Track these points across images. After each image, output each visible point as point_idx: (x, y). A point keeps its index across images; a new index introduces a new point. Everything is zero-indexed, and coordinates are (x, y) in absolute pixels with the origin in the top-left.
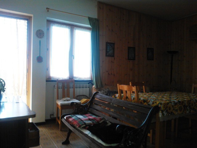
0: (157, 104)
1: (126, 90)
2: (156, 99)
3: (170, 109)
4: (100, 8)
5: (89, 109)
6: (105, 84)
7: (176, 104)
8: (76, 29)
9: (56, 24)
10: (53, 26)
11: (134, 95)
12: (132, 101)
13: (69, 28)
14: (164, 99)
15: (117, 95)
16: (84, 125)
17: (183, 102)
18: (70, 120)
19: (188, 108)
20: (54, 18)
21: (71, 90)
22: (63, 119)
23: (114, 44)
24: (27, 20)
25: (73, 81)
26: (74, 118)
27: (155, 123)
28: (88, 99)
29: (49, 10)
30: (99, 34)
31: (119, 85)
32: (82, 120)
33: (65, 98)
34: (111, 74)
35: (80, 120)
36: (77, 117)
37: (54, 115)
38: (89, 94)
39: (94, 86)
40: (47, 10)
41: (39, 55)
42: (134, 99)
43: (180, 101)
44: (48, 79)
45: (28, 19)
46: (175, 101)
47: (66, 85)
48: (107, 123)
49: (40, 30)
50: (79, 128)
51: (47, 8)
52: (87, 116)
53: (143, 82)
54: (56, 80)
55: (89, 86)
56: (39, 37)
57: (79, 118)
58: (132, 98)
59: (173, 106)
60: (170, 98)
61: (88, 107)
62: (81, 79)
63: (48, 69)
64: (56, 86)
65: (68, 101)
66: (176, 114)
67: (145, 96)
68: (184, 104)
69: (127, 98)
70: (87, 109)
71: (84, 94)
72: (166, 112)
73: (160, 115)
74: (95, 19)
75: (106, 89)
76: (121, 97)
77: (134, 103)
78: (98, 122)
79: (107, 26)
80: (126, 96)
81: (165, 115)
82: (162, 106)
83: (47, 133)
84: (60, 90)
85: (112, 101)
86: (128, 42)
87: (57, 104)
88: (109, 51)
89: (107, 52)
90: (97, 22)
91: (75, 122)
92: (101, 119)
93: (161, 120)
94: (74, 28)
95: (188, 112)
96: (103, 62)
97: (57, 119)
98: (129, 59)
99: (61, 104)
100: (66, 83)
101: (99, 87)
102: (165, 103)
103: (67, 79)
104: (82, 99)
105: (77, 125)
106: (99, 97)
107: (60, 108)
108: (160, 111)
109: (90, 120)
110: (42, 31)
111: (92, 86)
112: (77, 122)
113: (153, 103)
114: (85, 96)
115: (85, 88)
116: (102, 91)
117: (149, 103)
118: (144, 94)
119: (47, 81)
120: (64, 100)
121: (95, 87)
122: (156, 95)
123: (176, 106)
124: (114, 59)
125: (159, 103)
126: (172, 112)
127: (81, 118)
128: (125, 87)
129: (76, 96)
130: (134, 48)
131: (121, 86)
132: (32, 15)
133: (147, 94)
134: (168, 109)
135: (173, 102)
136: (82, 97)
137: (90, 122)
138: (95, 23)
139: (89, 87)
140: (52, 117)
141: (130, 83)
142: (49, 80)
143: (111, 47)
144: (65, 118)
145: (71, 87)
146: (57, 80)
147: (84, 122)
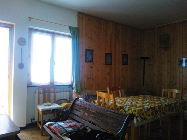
0: (132, 110)
1: (104, 97)
2: (131, 105)
3: (143, 114)
4: (80, 18)
5: (69, 114)
6: (85, 88)
7: (148, 110)
8: (57, 37)
9: (37, 32)
10: (34, 34)
11: (112, 101)
12: (109, 107)
13: (50, 36)
14: (138, 105)
15: (96, 101)
16: (65, 132)
17: (154, 108)
18: (52, 127)
19: (159, 113)
20: (36, 27)
21: (52, 95)
22: (44, 125)
23: (93, 51)
24: (9, 28)
25: (54, 86)
26: (55, 125)
27: (130, 127)
28: (68, 103)
29: (31, 19)
30: (79, 41)
31: (98, 92)
32: (63, 128)
33: (46, 102)
34: (90, 78)
35: (61, 128)
36: (58, 124)
37: (35, 120)
38: (70, 98)
39: (74, 90)
40: (29, 19)
41: (20, 62)
42: (111, 105)
43: (152, 107)
44: (29, 84)
45: (11, 27)
46: (148, 107)
47: (47, 90)
48: (87, 130)
49: (22, 38)
50: (60, 136)
51: (29, 18)
52: (68, 123)
53: (119, 87)
54: (37, 85)
55: (69, 90)
56: (20, 45)
57: (60, 125)
58: (110, 104)
59: (146, 112)
60: (143, 103)
61: (69, 113)
62: (62, 84)
63: (29, 75)
64: (37, 91)
65: (48, 106)
66: (149, 119)
67: (121, 102)
68: (155, 109)
69: (105, 104)
70: (68, 115)
71: (64, 99)
72: (140, 118)
73: (135, 121)
74: (76, 28)
75: (85, 93)
76: (100, 103)
77: (112, 110)
78: (78, 128)
79: (86, 34)
80: (104, 103)
81: (139, 121)
82: (136, 113)
83: (28, 138)
84: (41, 95)
85: (92, 107)
86: (106, 49)
87: (38, 109)
88: (88, 57)
89: (86, 58)
90: (77, 31)
91: (57, 130)
92: (81, 126)
93: (136, 126)
94: (55, 36)
95: (159, 116)
96: (83, 67)
97: (38, 124)
98: (106, 64)
99: (42, 109)
100: (47, 88)
101: (79, 91)
102: (139, 110)
103: (48, 84)
104: (63, 103)
105: (59, 133)
106: (79, 103)
107: (41, 113)
108: (135, 118)
109: (71, 127)
110: (23, 38)
111: (73, 90)
112: (58, 130)
113: (129, 110)
114: (65, 100)
115: (66, 92)
116: (82, 95)
117: (125, 110)
118: (120, 98)
119: (28, 87)
120: (45, 105)
121: (75, 92)
122: (131, 100)
123: (149, 112)
124: (93, 64)
125: (134, 110)
126: (145, 118)
127: (62, 126)
128: (103, 95)
129: (56, 100)
130: (111, 54)
131: (100, 94)
132: (14, 24)
133: (123, 99)
134: (142, 115)
135: (146, 108)
136: (63, 101)
137: (71, 129)
138: (75, 32)
139: (69, 92)
140: (33, 121)
141: (108, 88)
142: (30, 86)
143: (90, 53)
144: (47, 124)
145: (52, 92)
146: (39, 85)
147: (65, 130)
